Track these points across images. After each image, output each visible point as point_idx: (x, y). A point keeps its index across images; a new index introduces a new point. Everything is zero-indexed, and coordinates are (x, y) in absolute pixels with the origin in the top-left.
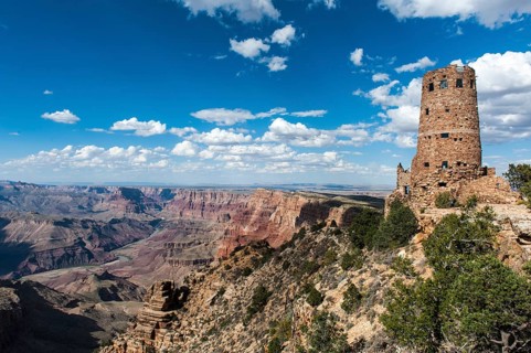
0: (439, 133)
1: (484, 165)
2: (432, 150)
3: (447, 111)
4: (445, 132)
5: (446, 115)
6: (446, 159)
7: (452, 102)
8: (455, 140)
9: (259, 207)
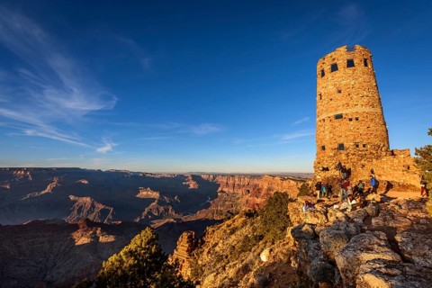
0: (332, 114)
1: (391, 149)
2: (327, 132)
3: (340, 92)
4: (338, 113)
5: (339, 96)
6: (341, 140)
7: (344, 82)
8: (351, 120)
9: (265, 187)
